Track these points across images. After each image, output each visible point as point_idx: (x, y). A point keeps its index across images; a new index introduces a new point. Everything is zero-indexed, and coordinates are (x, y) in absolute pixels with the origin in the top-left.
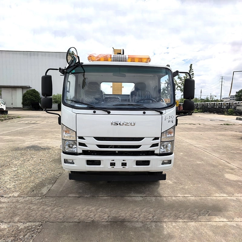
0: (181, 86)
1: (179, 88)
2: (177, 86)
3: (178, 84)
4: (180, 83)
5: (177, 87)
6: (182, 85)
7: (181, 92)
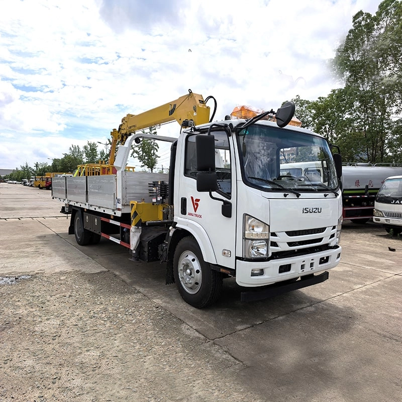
0: (139, 151)
1: (135, 155)
2: (133, 150)
3: (133, 147)
4: (137, 146)
5: (133, 152)
6: (141, 149)
7: (140, 161)
